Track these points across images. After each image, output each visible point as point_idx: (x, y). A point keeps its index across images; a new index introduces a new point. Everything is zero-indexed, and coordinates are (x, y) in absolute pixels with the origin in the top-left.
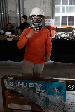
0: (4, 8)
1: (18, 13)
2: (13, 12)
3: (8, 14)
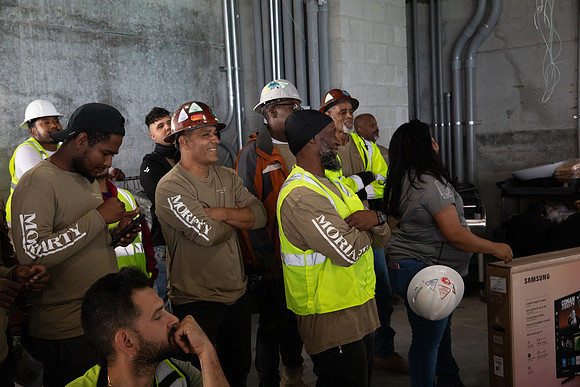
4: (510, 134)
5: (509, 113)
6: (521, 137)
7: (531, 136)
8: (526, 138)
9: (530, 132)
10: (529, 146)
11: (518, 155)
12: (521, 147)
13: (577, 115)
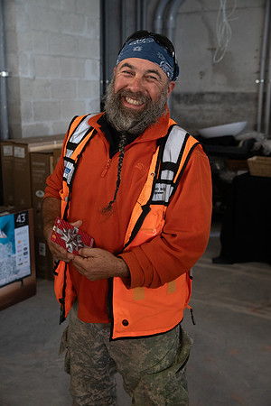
4: (202, 94)
5: (202, 74)
6: (210, 97)
7: (219, 98)
8: (215, 98)
9: (218, 94)
10: (217, 107)
11: (207, 114)
12: (210, 107)
13: (260, 79)
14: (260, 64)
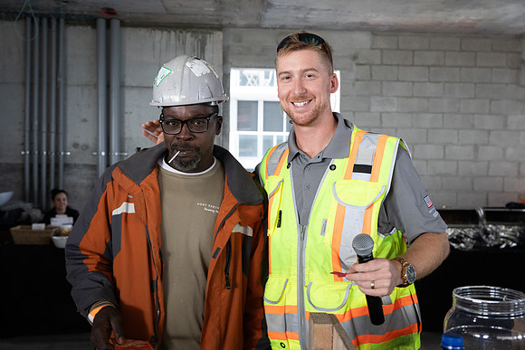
0: (53, 136)
1: (103, 154)
2: (84, 150)
3: (65, 155)
13: (25, 151)
14: (24, 136)
